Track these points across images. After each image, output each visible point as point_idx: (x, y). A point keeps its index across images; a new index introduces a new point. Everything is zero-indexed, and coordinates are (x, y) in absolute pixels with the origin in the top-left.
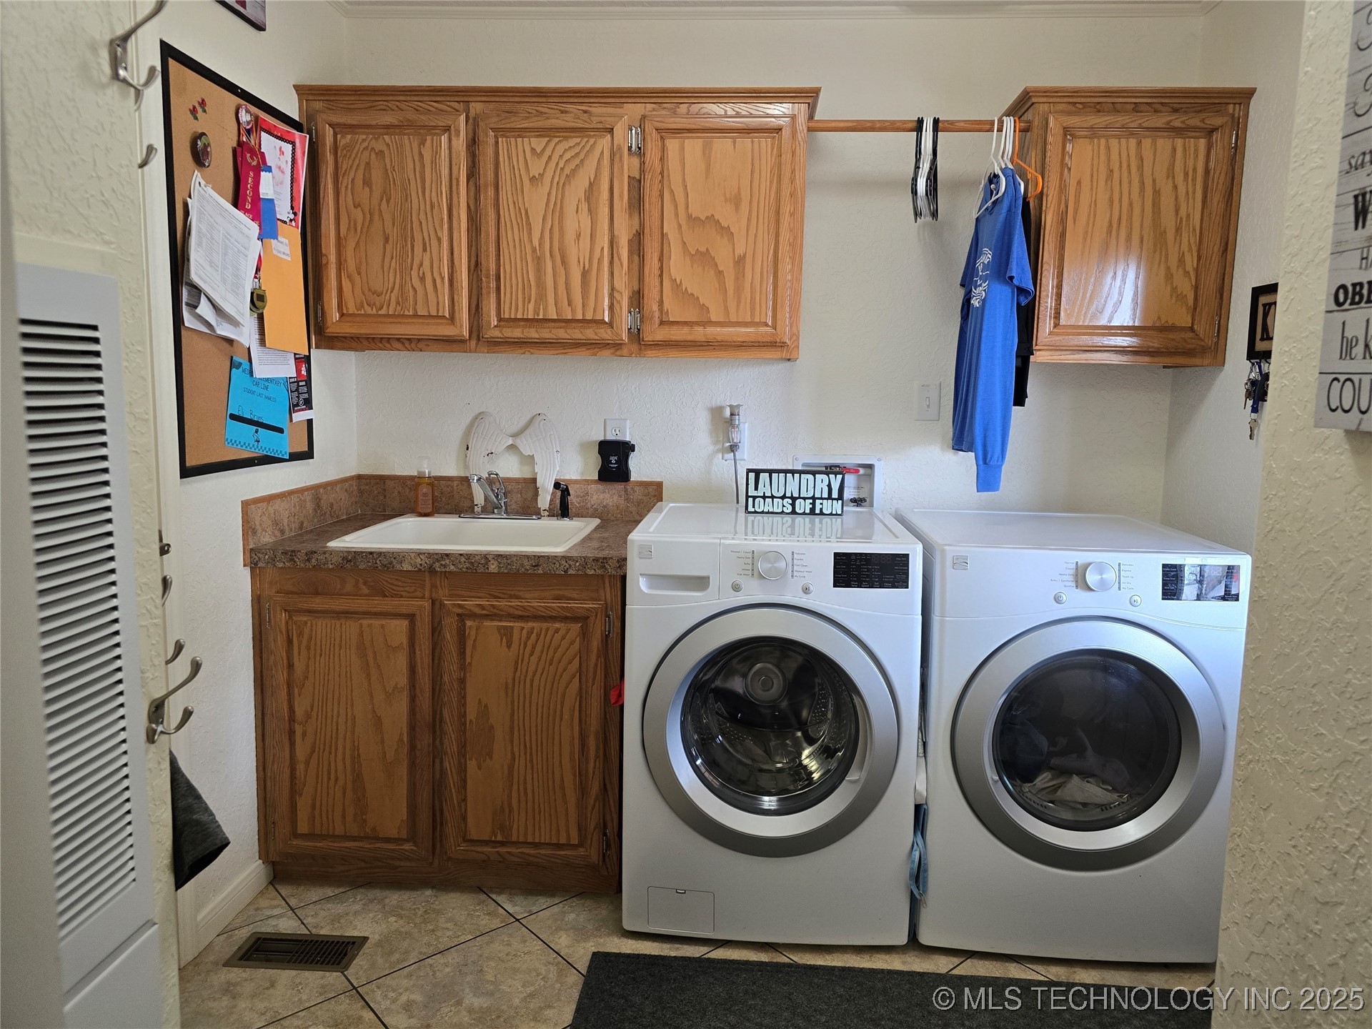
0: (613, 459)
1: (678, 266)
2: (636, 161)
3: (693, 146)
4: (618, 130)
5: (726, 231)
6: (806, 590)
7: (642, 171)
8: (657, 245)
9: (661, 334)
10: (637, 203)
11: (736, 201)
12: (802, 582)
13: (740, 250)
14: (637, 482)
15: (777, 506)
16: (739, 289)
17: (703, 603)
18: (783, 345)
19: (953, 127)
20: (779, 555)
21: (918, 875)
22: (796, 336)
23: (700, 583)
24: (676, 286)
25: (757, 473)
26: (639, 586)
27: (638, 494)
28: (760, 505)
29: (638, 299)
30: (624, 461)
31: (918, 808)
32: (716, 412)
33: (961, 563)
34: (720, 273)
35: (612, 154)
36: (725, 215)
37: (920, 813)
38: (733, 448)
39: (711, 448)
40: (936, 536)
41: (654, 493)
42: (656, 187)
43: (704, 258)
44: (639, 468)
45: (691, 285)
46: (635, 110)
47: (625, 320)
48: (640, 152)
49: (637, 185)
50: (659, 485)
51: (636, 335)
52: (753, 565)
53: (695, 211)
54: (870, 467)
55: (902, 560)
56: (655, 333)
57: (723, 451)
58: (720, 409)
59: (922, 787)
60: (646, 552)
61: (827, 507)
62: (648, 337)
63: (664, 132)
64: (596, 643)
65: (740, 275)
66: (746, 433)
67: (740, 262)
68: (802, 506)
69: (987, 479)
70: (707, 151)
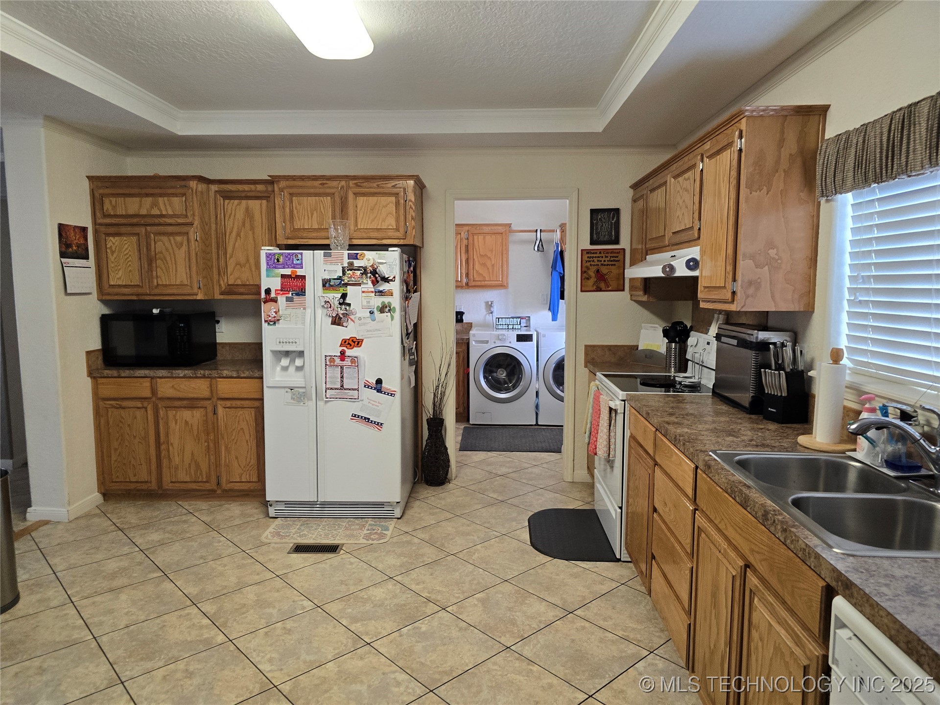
0: (459, 316)
1: (477, 267)
2: (467, 241)
3: (481, 237)
4: (462, 234)
5: (489, 258)
6: (510, 342)
7: (468, 244)
8: (472, 261)
9: (474, 284)
10: (467, 251)
11: (492, 251)
12: (509, 341)
13: (493, 263)
14: (467, 323)
15: (505, 327)
16: (493, 272)
17: (487, 347)
18: (504, 286)
19: (545, 231)
20: (504, 335)
21: (537, 407)
22: (507, 284)
23: (487, 342)
24: (477, 272)
25: (499, 318)
26: (472, 343)
27: (466, 326)
28: (500, 327)
29: (467, 275)
30: (462, 317)
31: (537, 392)
32: (487, 303)
33: (544, 336)
34: (488, 268)
35: (461, 239)
36: (489, 254)
37: (537, 393)
38: (492, 313)
39: (486, 313)
40: (539, 331)
41: (470, 325)
42: (472, 247)
43: (484, 265)
44: (466, 319)
45: (481, 271)
46: (467, 228)
47: (465, 280)
48: (468, 239)
49: (467, 247)
50: (472, 323)
51: (467, 284)
52: (498, 338)
53: (482, 253)
54: (529, 317)
55: (531, 335)
56: (472, 283)
57: (489, 314)
58: (488, 302)
59: (537, 386)
60: (474, 335)
61: (516, 327)
62: (470, 284)
63: (473, 234)
64: (461, 358)
65: (493, 269)
66: (495, 309)
67: (493, 265)
68: (511, 327)
69: (554, 318)
70: (484, 238)
